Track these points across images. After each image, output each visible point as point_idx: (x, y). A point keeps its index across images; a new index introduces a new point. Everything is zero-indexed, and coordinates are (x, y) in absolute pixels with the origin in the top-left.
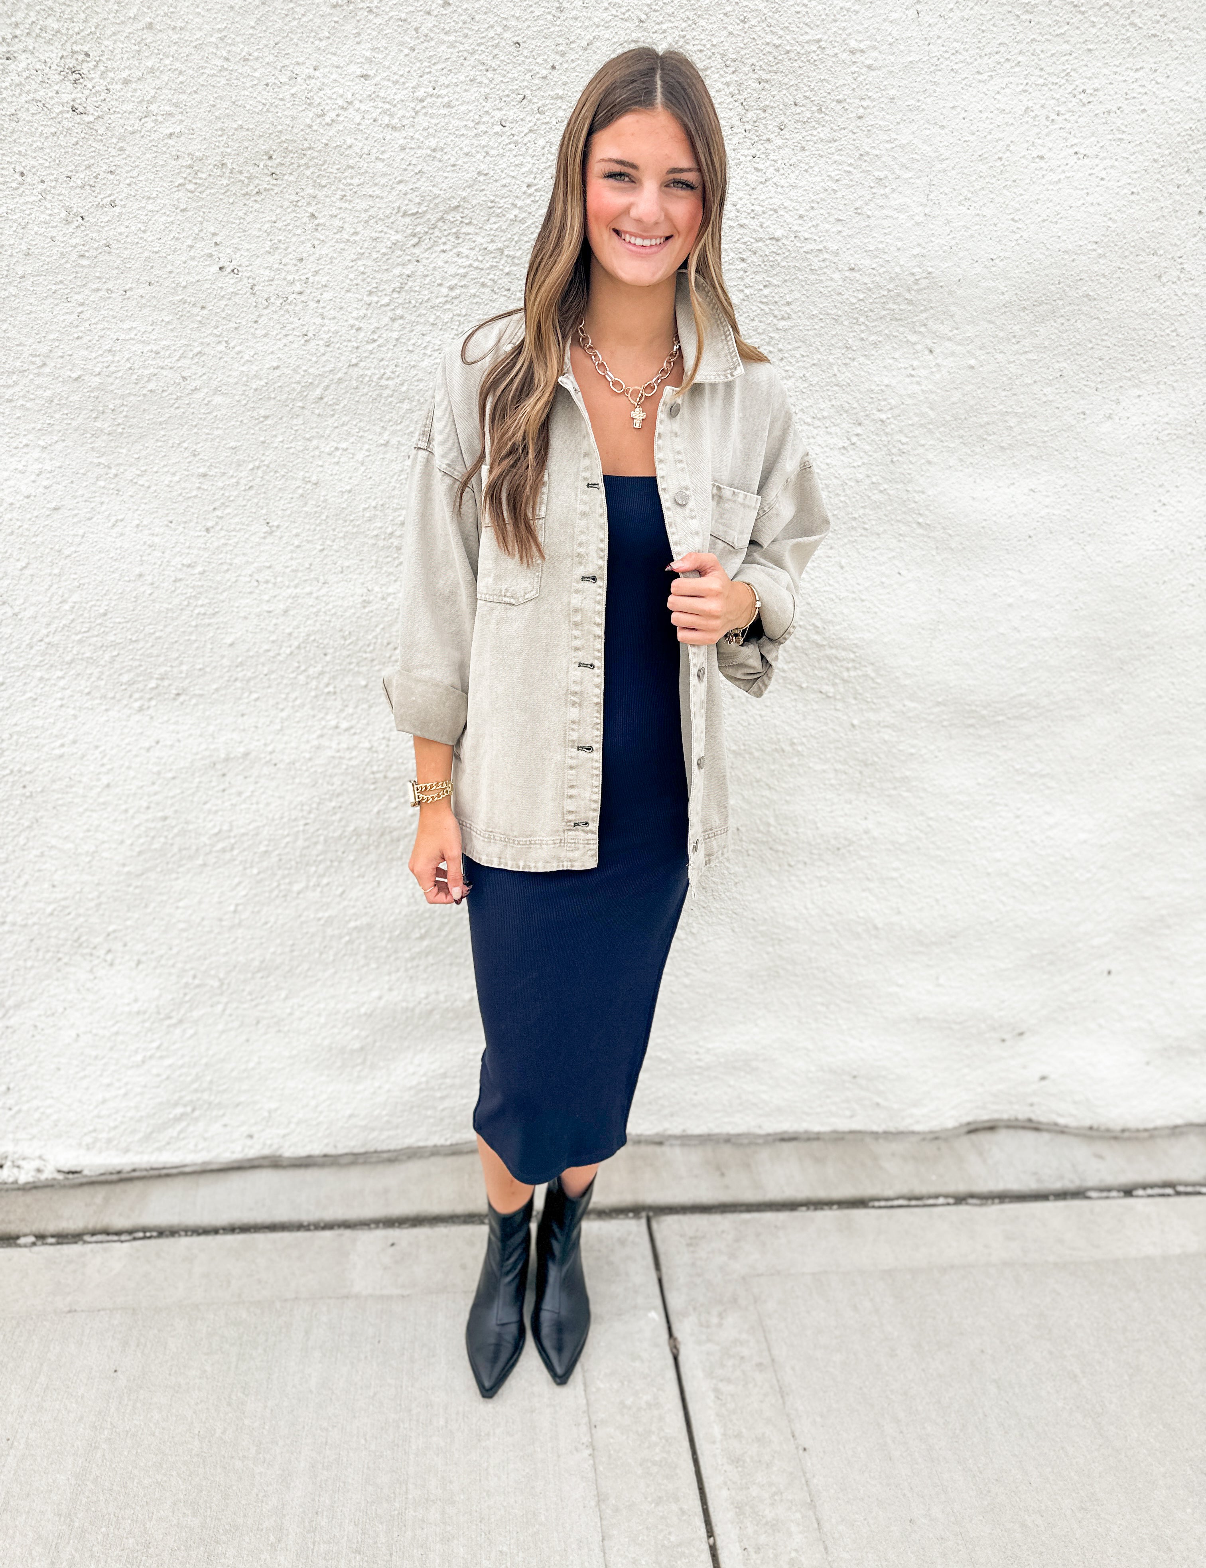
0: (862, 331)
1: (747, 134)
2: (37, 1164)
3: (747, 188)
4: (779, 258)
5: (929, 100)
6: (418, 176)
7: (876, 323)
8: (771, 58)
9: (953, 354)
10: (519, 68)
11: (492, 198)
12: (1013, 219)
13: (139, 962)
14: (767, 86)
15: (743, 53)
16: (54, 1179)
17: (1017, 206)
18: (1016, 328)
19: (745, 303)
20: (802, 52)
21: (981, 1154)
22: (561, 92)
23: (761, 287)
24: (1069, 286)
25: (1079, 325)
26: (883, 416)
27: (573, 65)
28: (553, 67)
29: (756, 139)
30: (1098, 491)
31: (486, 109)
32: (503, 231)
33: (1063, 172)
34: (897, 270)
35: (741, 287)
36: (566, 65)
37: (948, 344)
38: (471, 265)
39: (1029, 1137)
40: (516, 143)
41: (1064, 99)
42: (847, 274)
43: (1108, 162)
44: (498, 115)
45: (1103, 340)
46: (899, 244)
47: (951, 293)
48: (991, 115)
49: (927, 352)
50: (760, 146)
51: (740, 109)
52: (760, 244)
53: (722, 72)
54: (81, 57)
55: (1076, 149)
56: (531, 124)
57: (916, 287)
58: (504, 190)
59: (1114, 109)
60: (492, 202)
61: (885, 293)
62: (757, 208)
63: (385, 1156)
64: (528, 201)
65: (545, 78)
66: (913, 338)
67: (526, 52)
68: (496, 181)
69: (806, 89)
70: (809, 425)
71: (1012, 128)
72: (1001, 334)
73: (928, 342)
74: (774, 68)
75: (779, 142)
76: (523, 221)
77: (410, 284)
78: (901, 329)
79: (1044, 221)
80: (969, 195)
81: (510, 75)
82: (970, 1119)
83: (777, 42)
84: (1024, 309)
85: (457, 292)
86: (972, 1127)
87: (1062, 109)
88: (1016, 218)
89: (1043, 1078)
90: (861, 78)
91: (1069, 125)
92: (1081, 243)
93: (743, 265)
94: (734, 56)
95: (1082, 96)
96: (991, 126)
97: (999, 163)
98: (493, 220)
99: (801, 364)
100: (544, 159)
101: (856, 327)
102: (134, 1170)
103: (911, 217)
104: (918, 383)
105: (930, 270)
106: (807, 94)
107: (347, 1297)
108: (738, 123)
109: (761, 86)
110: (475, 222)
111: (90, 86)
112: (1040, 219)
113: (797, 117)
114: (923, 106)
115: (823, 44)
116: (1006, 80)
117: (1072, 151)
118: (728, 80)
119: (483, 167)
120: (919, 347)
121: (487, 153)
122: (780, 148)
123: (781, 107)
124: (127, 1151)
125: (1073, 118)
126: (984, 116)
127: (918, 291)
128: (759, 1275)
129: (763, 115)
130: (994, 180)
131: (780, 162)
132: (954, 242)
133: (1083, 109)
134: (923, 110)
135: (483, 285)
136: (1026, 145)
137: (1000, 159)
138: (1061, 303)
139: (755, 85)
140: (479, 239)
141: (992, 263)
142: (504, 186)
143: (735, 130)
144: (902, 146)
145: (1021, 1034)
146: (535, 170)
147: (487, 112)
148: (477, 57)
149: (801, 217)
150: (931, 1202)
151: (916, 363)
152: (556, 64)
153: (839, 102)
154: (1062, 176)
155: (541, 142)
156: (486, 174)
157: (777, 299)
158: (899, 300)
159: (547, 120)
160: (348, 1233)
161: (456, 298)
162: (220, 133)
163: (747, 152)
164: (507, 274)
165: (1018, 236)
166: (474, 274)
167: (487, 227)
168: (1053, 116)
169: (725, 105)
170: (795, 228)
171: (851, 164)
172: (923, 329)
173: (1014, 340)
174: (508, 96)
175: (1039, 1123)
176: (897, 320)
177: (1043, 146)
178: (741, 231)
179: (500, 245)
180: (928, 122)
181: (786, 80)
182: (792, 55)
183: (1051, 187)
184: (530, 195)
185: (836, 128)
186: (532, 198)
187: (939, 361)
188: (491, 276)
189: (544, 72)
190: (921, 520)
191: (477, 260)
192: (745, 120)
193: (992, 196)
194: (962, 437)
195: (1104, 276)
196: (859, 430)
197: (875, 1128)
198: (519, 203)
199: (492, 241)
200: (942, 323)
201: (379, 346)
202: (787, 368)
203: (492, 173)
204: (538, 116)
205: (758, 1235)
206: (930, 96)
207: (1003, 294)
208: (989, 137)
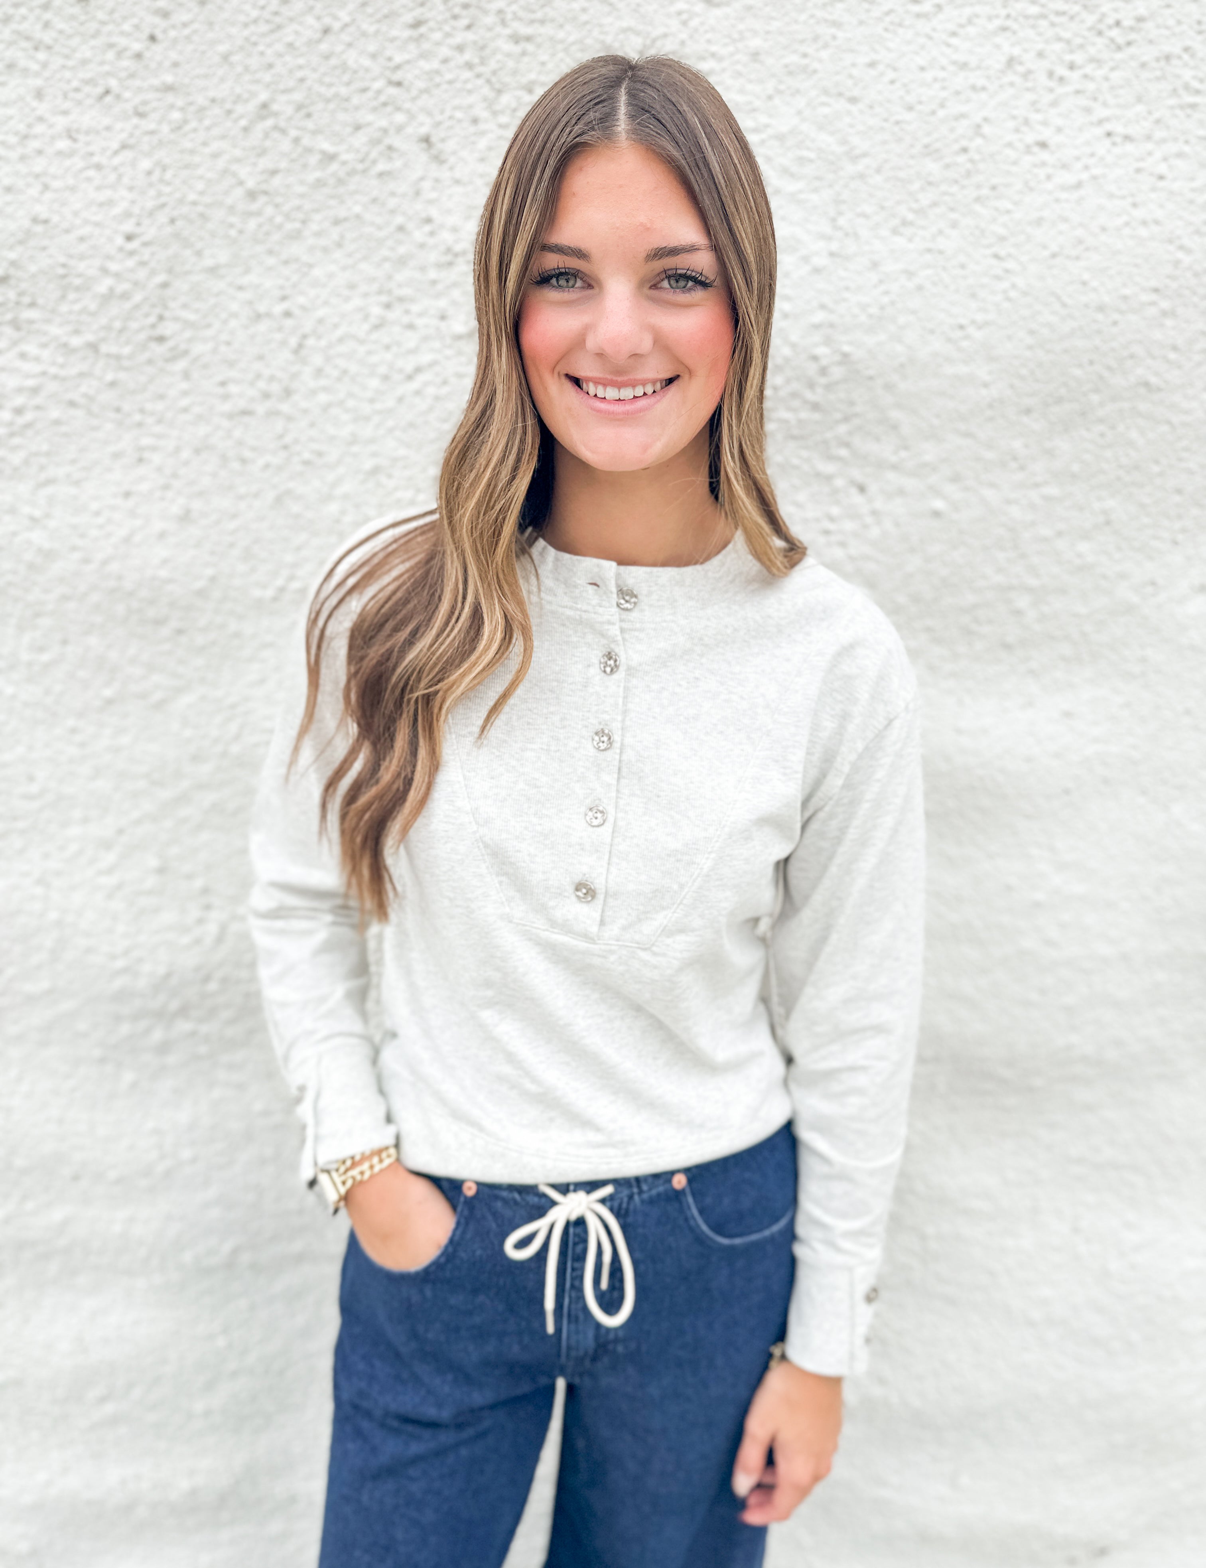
5: (825, 54)
9: (901, 492)
10: (93, 42)
11: (62, 259)
12: (996, 256)
14: (530, 47)
17: (1001, 231)
18: (1017, 444)
22: (169, 79)
24: (1109, 368)
25: (1134, 434)
27: (186, 32)
28: (153, 38)
30: (1188, 712)
31: (39, 113)
32: (93, 314)
33: (1086, 168)
36: (173, 33)
37: (891, 476)
38: (44, 373)
40: (98, 167)
41: (1079, 41)
43: (1172, 148)
44: (61, 122)
45: (1180, 460)
47: (889, 387)
48: (942, 74)
49: (854, 491)
51: (486, 91)
53: (447, 28)
55: (1108, 127)
56: (124, 136)
57: (823, 381)
58: (83, 247)
59: (1177, 49)
60: (64, 266)
64: (130, 263)
65: (139, 56)
66: (829, 468)
67: (101, 15)
68: (67, 231)
71: (983, 96)
72: (989, 455)
73: (857, 474)
74: (539, 15)
76: (125, 296)
78: (805, 453)
79: (1054, 256)
80: (910, 217)
81: (78, 55)
84: (1028, 411)
85: (29, 416)
87: (1078, 58)
88: (1003, 253)
90: (695, 22)
91: (1091, 86)
92: (1127, 292)
95: (1115, 33)
96: (944, 94)
97: (961, 159)
98: (72, 296)
100: (152, 192)
103: (806, 259)
104: (843, 544)
105: (846, 348)
108: (484, 114)
110: (41, 301)
112: (1046, 253)
114: (816, 65)
116: (968, 11)
117: (1099, 131)
118: (458, 39)
119: (41, 210)
120: (839, 482)
121: (46, 187)
125: (1100, 73)
126: (928, 76)
127: (828, 387)
130: (954, 189)
132: (885, 300)
133: (1119, 56)
134: (815, 71)
135: (72, 404)
136: (1011, 124)
137: (965, 150)
138: (1095, 398)
139: (508, 47)
140: (55, 330)
141: (959, 334)
142: (82, 239)
143: (482, 126)
144: (781, 138)
146: (136, 210)
147: (41, 119)
148: (14, 26)
151: (835, 511)
154: (1085, 176)
155: (146, 164)
156: (46, 222)
158: (796, 403)
159: (152, 126)
161: (28, 426)
164: (113, 384)
165: (1005, 285)
166: (52, 387)
167: (64, 308)
168: (1061, 71)
169: (458, 85)
172: (843, 452)
173: (1013, 465)
174: (77, 90)
176: (794, 438)
177: (1045, 123)
179: (90, 337)
180: (826, 92)
181: (561, 35)
183: (1064, 195)
184: (132, 253)
186: (136, 258)
187: (878, 505)
188: (83, 389)
189: (137, 47)
191: (54, 363)
192: (497, 107)
193: (953, 216)
195: (1175, 348)
198: (114, 267)
199: (77, 332)
200: (878, 439)
203: (55, 219)
204: (135, 120)
206: (826, 46)
207: (986, 385)
208: (941, 113)
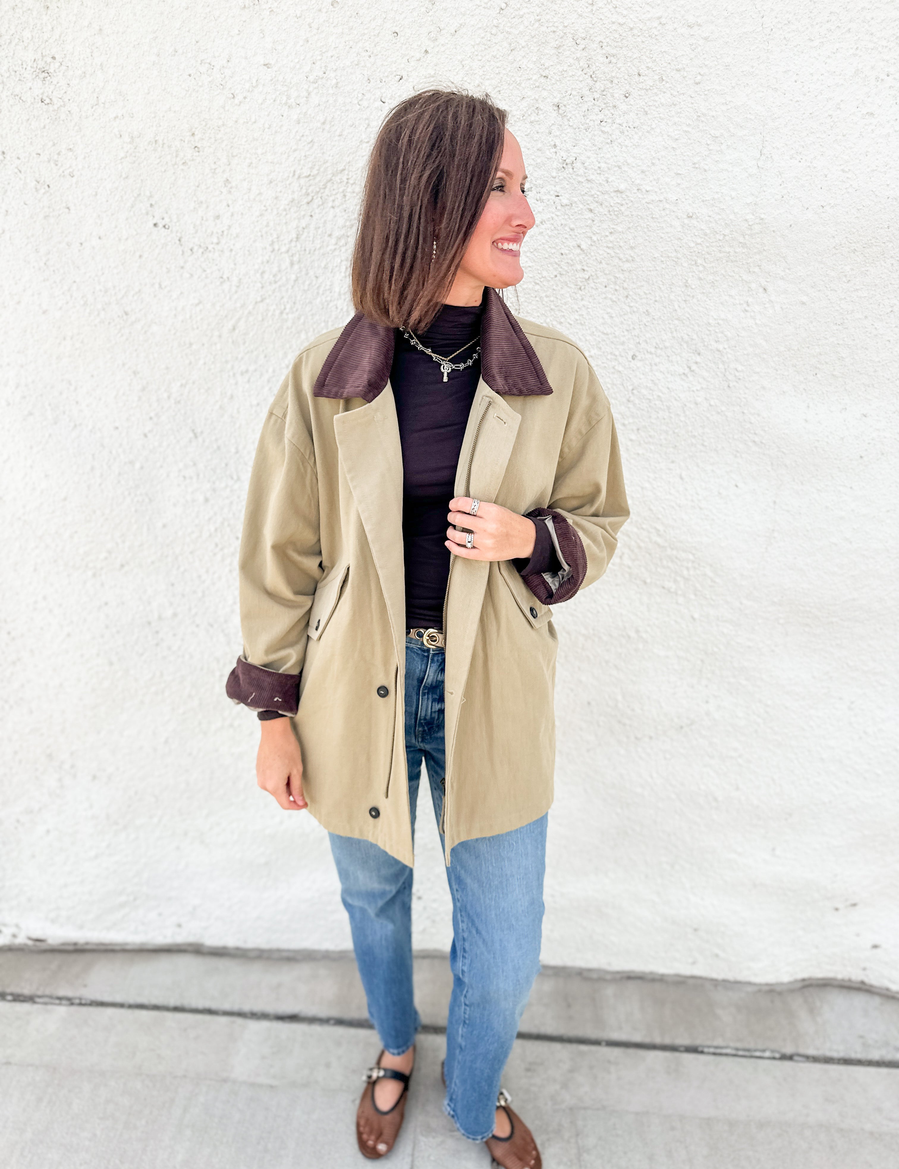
0: (700, 272)
1: (596, 102)
2: (13, 930)
3: (594, 148)
4: (623, 209)
6: (310, 145)
7: (713, 264)
8: (617, 36)
13: (94, 777)
15: (591, 32)
16: (26, 945)
19: (594, 248)
20: (645, 28)
21: (812, 1011)
23: (607, 234)
26: (721, 347)
29: (604, 106)
34: (732, 217)
35: (589, 234)
39: (859, 1000)
42: (686, 221)
46: (734, 194)
50: (607, 112)
52: (606, 196)
54: (49, 60)
61: (721, 238)
62: (603, 165)
63: (285, 954)
69: (648, 60)
70: (651, 353)
75: (623, 107)
77: (305, 234)
82: (805, 975)
83: (621, 21)
86: (807, 983)
89: (875, 947)
93: (591, 215)
94: (583, 35)
99: (644, 301)
101: (694, 268)
102: (87, 944)
106: (650, 65)
107: (225, 1080)
109: (608, 60)
111: (55, 82)
113: (641, 86)
115: (663, 20)
122: (625, 113)
123: (626, 77)
124: (81, 927)
128: (585, 1108)
129: (610, 85)
131: (624, 125)
145: (854, 905)
149: (643, 172)
150: (758, 1054)
152: (429, 49)
153: (678, 70)
157: (622, 244)
160: (239, 1021)
162: (153, 115)
163: (594, 118)
170: (638, 182)
171: (689, 125)
175: (871, 986)
178: (589, 185)
182: (635, 31)
185: (675, 93)
190: (757, 439)
194: (794, 366)
196: (698, 359)
197: (714, 975)
201: (280, 287)
202: (632, 304)
205: (591, 1068)
